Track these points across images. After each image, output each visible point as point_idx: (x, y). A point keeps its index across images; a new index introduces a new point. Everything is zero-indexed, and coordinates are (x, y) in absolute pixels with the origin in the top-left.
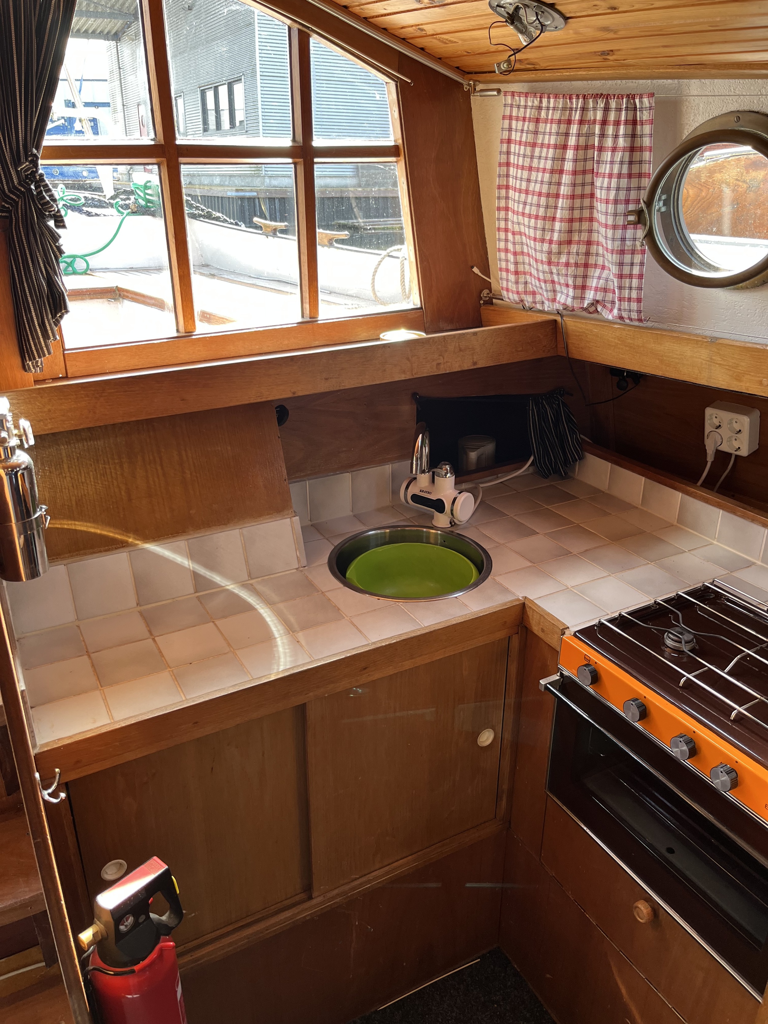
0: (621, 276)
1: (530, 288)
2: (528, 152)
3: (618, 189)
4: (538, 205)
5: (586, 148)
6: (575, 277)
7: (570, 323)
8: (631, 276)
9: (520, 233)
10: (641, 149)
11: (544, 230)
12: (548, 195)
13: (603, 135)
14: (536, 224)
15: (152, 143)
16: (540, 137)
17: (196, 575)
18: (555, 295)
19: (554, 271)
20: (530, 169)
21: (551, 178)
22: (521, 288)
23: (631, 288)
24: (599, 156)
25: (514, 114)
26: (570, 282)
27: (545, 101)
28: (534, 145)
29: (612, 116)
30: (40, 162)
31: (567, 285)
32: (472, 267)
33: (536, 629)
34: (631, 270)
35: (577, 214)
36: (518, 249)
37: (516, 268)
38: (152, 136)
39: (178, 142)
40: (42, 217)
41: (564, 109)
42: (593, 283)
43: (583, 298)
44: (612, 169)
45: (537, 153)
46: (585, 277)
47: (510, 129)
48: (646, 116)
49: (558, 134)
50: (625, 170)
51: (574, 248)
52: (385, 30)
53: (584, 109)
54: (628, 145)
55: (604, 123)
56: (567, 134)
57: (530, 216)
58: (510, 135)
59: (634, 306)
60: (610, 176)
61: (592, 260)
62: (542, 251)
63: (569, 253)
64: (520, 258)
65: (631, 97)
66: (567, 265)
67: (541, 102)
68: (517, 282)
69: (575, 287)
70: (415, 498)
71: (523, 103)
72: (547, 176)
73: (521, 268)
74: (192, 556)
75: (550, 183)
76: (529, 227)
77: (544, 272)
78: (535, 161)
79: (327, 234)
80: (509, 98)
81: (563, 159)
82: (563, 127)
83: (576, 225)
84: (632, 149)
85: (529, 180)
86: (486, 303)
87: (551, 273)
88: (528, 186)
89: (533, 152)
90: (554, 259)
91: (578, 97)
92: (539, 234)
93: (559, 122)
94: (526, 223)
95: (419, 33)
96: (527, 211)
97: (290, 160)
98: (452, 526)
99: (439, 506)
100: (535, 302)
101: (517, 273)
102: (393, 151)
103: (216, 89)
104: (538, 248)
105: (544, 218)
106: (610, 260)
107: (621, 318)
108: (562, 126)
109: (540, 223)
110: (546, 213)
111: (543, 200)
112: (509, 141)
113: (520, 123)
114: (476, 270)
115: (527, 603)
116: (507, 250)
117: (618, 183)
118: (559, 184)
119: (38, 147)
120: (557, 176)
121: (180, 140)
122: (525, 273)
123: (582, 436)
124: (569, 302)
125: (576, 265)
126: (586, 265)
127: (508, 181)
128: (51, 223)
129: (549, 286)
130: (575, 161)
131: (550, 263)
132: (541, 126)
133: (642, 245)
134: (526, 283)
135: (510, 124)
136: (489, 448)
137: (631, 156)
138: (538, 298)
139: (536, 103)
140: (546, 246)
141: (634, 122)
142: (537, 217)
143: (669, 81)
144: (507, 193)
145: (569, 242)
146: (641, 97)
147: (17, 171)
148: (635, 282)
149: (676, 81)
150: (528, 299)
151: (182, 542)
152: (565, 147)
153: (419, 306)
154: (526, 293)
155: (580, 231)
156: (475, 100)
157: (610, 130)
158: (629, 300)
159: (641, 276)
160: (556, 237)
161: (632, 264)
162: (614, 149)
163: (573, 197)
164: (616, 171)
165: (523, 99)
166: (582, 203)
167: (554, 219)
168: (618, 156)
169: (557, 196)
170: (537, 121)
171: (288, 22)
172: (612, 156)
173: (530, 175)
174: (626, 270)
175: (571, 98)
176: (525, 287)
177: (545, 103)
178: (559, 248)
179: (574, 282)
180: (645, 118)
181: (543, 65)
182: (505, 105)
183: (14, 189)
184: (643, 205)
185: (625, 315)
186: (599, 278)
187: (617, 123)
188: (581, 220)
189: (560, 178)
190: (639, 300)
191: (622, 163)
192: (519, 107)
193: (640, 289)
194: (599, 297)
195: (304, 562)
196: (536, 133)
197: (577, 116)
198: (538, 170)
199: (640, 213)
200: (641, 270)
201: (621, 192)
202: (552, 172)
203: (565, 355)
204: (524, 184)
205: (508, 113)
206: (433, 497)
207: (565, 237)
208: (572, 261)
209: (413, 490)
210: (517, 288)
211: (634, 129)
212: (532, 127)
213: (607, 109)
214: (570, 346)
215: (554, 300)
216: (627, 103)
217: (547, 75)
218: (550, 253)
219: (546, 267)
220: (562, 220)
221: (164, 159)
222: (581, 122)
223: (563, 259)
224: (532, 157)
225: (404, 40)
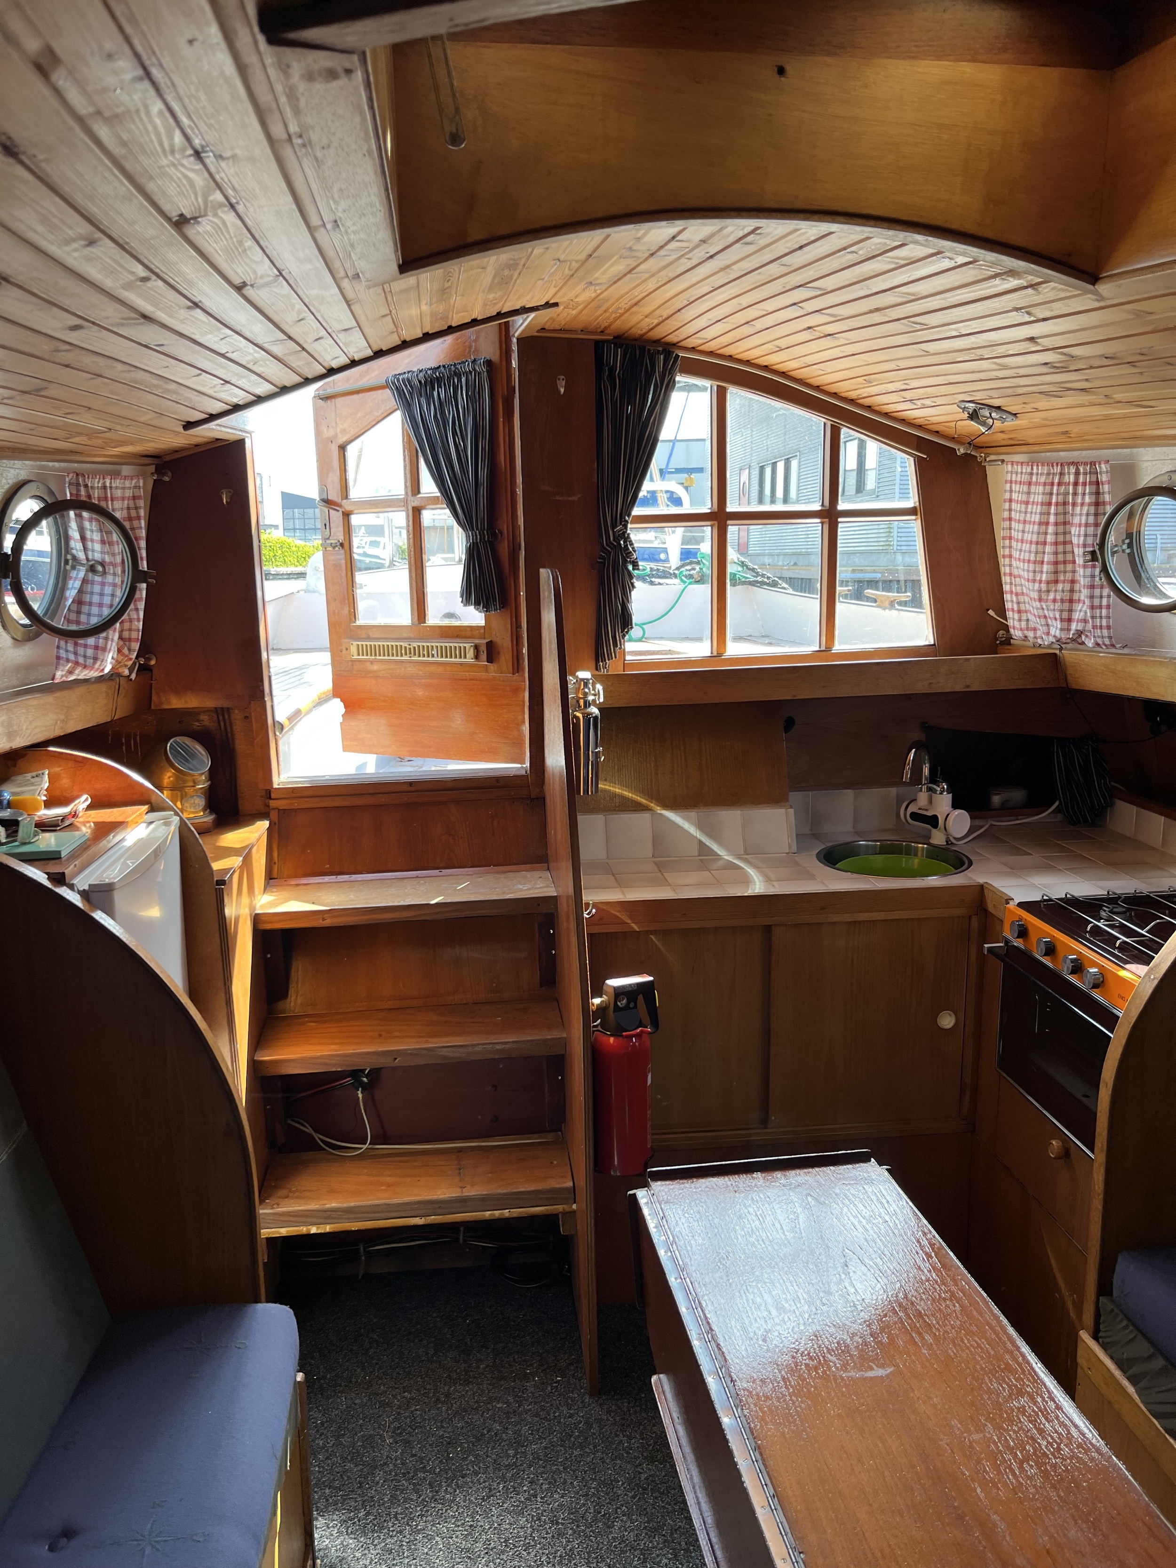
0: (1092, 607)
1: (1032, 625)
2: (1023, 509)
3: (1086, 535)
4: (1030, 552)
5: (1065, 504)
6: (1061, 611)
7: (1068, 655)
8: (1101, 607)
9: (1020, 576)
10: (1104, 503)
11: (1035, 572)
12: (1037, 543)
13: (1075, 494)
14: (1028, 567)
15: (709, 511)
16: (1032, 496)
17: (700, 842)
18: (1049, 629)
19: (1044, 607)
20: (1025, 522)
21: (1039, 529)
22: (1024, 624)
23: (1101, 617)
24: (1073, 510)
25: (1014, 479)
26: (1058, 616)
27: (1035, 468)
28: (1027, 503)
29: (1081, 480)
30: (629, 526)
31: (1056, 619)
32: (988, 610)
33: (991, 908)
34: (1101, 602)
35: (1061, 558)
36: (1019, 589)
37: (1019, 607)
38: (710, 506)
39: (728, 510)
40: (625, 562)
41: (1048, 474)
42: (1076, 616)
43: (1069, 630)
44: (1081, 520)
45: (1029, 510)
46: (1070, 611)
47: (1011, 491)
48: (1104, 478)
49: (1043, 494)
50: (1091, 520)
51: (1060, 586)
52: (903, 421)
53: (1062, 474)
54: (1093, 500)
55: (1076, 484)
56: (1051, 494)
57: (1024, 561)
58: (1011, 495)
59: (1105, 632)
60: (1080, 525)
61: (1075, 597)
62: (1033, 590)
63: (1056, 591)
64: (1021, 598)
65: (1093, 464)
66: (1054, 601)
67: (1032, 469)
68: (1020, 620)
69: (1062, 620)
70: (914, 816)
71: (1019, 470)
72: (1036, 527)
73: (1022, 607)
74: (700, 826)
75: (1038, 533)
76: (1024, 570)
77: (1037, 609)
78: (1028, 515)
79: (888, 597)
80: (1010, 467)
81: (1049, 514)
82: (1048, 488)
83: (1061, 567)
84: (1097, 504)
85: (1023, 532)
86: (1002, 643)
87: (1043, 609)
88: (1023, 537)
89: (1027, 508)
90: (1044, 596)
91: (1057, 464)
92: (1031, 575)
93: (1045, 484)
94: (1026, 568)
95: (927, 422)
96: (1022, 557)
97: (818, 520)
98: (948, 844)
99: (933, 821)
100: (1035, 637)
101: (1019, 612)
102: (912, 511)
103: (774, 465)
104: (1031, 588)
105: (1035, 562)
106: (1084, 594)
107: (1098, 644)
108: (1047, 487)
109: (1032, 567)
110: (1036, 557)
111: (1033, 547)
112: (1011, 501)
113: (1018, 486)
114: (991, 612)
115: (986, 885)
116: (1011, 592)
117: (1086, 531)
118: (1046, 533)
119: (629, 515)
120: (1044, 527)
121: (730, 509)
122: (1026, 612)
123: (1113, 784)
124: (1058, 634)
125: (1062, 601)
126: (1071, 601)
127: (1010, 533)
128: (630, 567)
129: (1043, 621)
130: (1056, 514)
131: (1040, 600)
132: (1033, 488)
133: (1101, 579)
134: (1028, 620)
135: (1011, 487)
136: (1017, 795)
137: (1096, 510)
138: (1039, 633)
139: (1029, 470)
140: (1037, 585)
141: (1097, 483)
142: (1029, 561)
143: (1125, 450)
144: (1010, 543)
145: (1056, 582)
146: (1100, 464)
147: (613, 532)
148: (1104, 612)
149: (1129, 450)
150: (1030, 634)
151: (693, 814)
152: (1050, 504)
153: (932, 643)
154: (1027, 629)
155: (1065, 572)
156: (989, 470)
157: (1080, 489)
158: (1101, 627)
159: (1108, 607)
160: (1044, 577)
161: (1101, 597)
162: (1082, 504)
163: (1056, 543)
164: (1083, 521)
165: (1019, 467)
166: (1064, 548)
167: (1042, 562)
168: (1085, 508)
169: (1045, 543)
170: (1030, 484)
171: (824, 420)
172: (1081, 510)
173: (1024, 527)
174: (1097, 602)
175: (1053, 466)
176: (1027, 624)
177: (1035, 471)
178: (1048, 587)
179: (1061, 615)
180: (1104, 480)
181: (1031, 441)
182: (1007, 472)
183: (609, 543)
184: (1097, 548)
185: (1099, 641)
186: (1081, 611)
187: (1084, 484)
188: (1065, 562)
189: (1047, 529)
190: (1109, 627)
191: (1088, 515)
192: (1017, 473)
193: (1108, 617)
194: (1080, 627)
195: (794, 848)
196: (1029, 493)
197: (1056, 481)
198: (1030, 523)
199: (1093, 553)
200: (1108, 601)
201: (1088, 538)
202: (1040, 524)
203: (1064, 685)
204: (1020, 534)
205: (1009, 479)
206: (929, 814)
207: (1052, 577)
208: (1058, 597)
209: (912, 808)
210: (1020, 625)
211: (1098, 488)
212: (1025, 488)
213: (1077, 473)
214: (1069, 677)
215: (1048, 634)
216: (1090, 468)
217: (1036, 448)
218: (1040, 591)
219: (1038, 604)
220: (1048, 563)
221: (716, 523)
222: (1059, 484)
223: (1051, 596)
224: (1026, 513)
225: (920, 427)
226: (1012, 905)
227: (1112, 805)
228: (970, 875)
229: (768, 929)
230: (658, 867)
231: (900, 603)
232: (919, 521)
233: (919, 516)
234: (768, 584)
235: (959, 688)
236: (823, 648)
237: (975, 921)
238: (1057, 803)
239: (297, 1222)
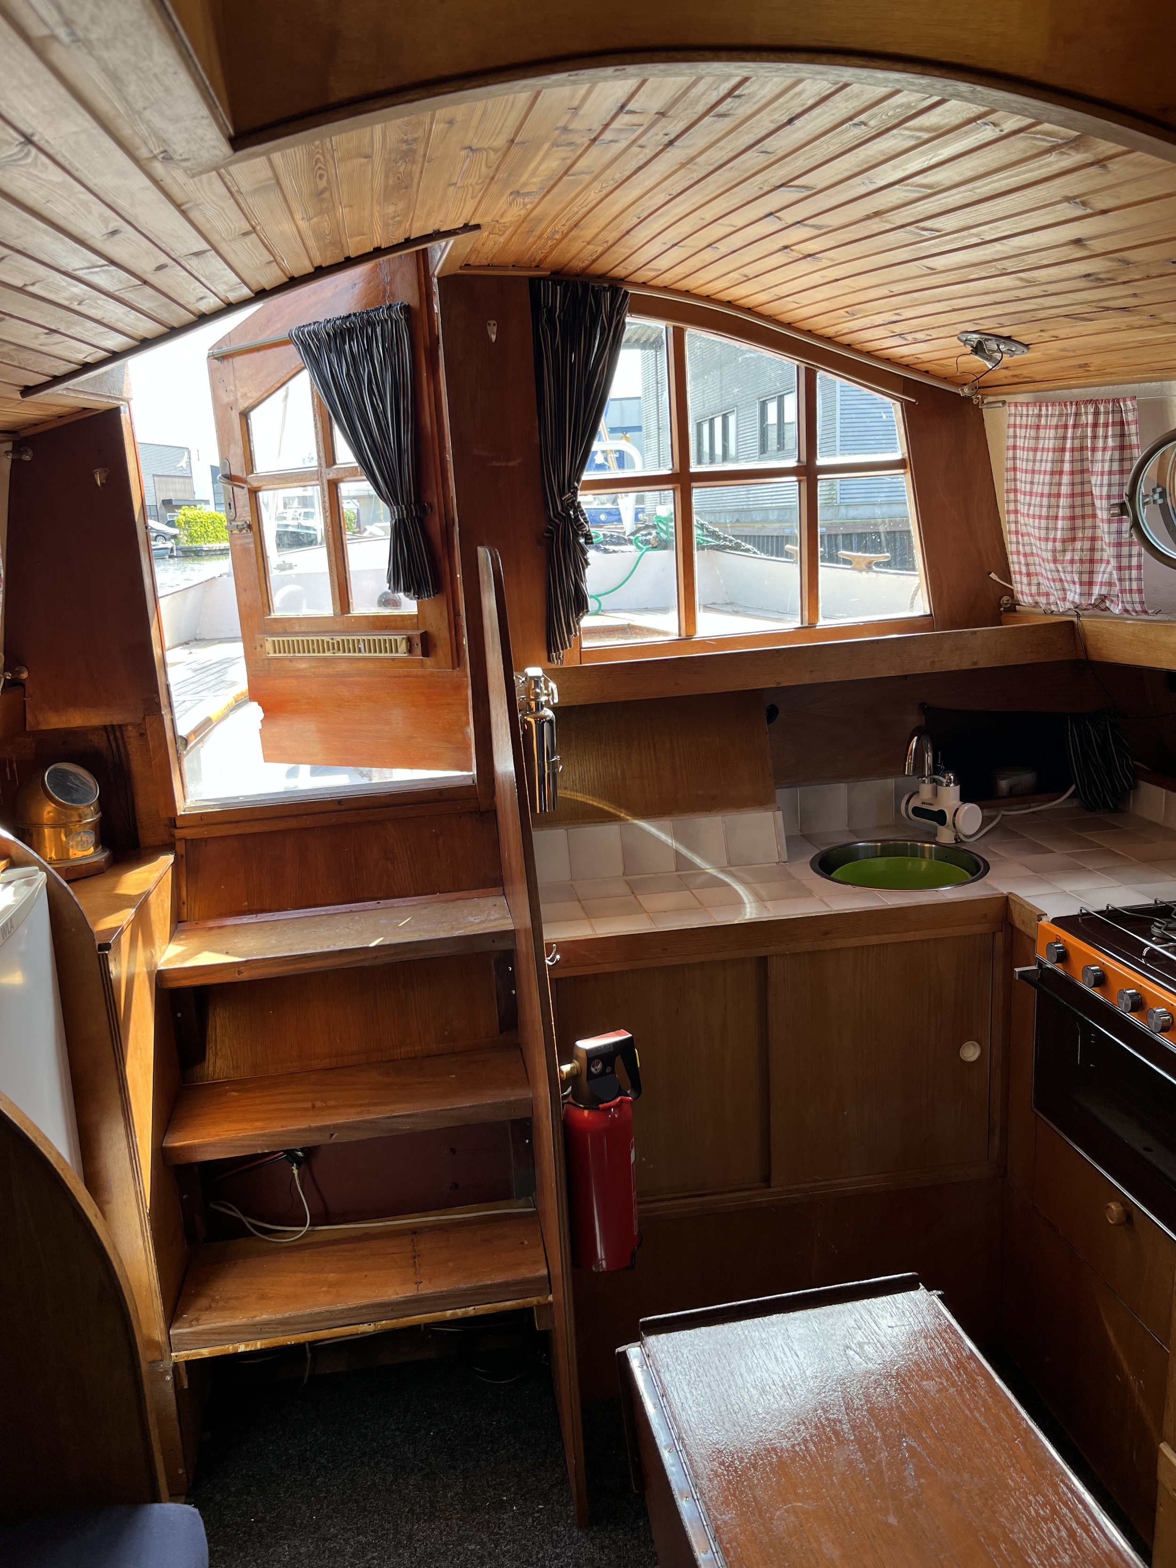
0: (1120, 568)
1: (1043, 589)
2: (1031, 457)
3: (1110, 485)
4: (1041, 506)
5: (1082, 449)
6: (1081, 573)
7: (1087, 623)
8: (1130, 568)
9: (1028, 535)
10: (1131, 447)
11: (1047, 529)
12: (1050, 495)
13: (1095, 437)
14: (1040, 523)
15: (670, 472)
16: (1041, 442)
17: (677, 854)
18: (1065, 594)
19: (1060, 569)
20: (1033, 472)
21: (1051, 479)
22: (1034, 589)
23: (1131, 579)
24: (1093, 456)
25: (1018, 422)
26: (1076, 579)
27: (1044, 409)
28: (1035, 450)
29: (1102, 419)
30: (579, 492)
31: (1074, 583)
32: (990, 573)
33: (1018, 923)
34: (1130, 561)
35: (1078, 512)
36: (1028, 549)
37: (1028, 569)
38: (671, 466)
39: (692, 470)
40: (576, 535)
41: (1060, 415)
42: (1098, 578)
43: (1090, 594)
44: (1103, 467)
45: (1038, 457)
46: (1091, 572)
47: (1015, 437)
48: (1130, 417)
49: (1055, 438)
50: (1116, 466)
51: (1078, 545)
52: (888, 360)
53: (1077, 414)
54: (1118, 444)
55: (1095, 425)
56: (1064, 438)
57: (1034, 517)
58: (1015, 442)
59: (1136, 597)
60: (1102, 473)
61: (1097, 556)
62: (1046, 550)
63: (1073, 550)
64: (1030, 560)
65: (1116, 401)
66: (1072, 561)
67: (1040, 410)
68: (1029, 584)
69: (1081, 584)
70: (917, 811)
71: (1025, 412)
72: (1048, 477)
73: (1032, 569)
74: (676, 836)
75: (1051, 484)
76: (1034, 527)
77: (1051, 571)
78: (1037, 464)
79: (865, 558)
80: (1013, 408)
81: (1062, 461)
82: (1061, 432)
83: (1079, 523)
84: (1122, 448)
85: (1032, 483)
86: (1007, 610)
87: (1058, 571)
88: (1031, 489)
89: (1035, 456)
90: (1059, 557)
91: (1071, 403)
92: (1043, 533)
93: (1057, 427)
94: (1037, 524)
95: (916, 361)
96: (1031, 512)
97: (794, 478)
98: (957, 842)
99: (940, 817)
100: (1049, 604)
101: (1029, 575)
102: (900, 464)
103: (712, 422)
104: (1043, 547)
105: (1047, 518)
106: (1109, 552)
107: (1126, 611)
108: (1059, 430)
109: (1043, 523)
110: (1048, 512)
111: (1045, 501)
112: (1015, 448)
113: (1023, 430)
114: (993, 576)
115: (1010, 896)
116: (1018, 553)
117: (1110, 480)
118: (1060, 484)
119: (578, 481)
120: (1057, 477)
121: (694, 468)
122: (1037, 574)
123: (1135, 763)
124: (1077, 599)
125: (1081, 561)
126: (1092, 561)
127: (1015, 485)
128: (582, 540)
129: (1058, 585)
130: (1072, 461)
131: (1055, 561)
132: (1042, 432)
133: (1131, 536)
134: (1039, 584)
135: (1015, 432)
136: (1026, 778)
137: (1121, 454)
138: (1052, 599)
139: (1036, 411)
140: (1050, 545)
141: (1122, 423)
142: (1040, 517)
143: (1154, 384)
144: (1015, 496)
145: (1074, 539)
146: (1125, 401)
147: (562, 502)
148: (1134, 573)
149: (1159, 383)
150: (1042, 600)
151: (667, 822)
152: (1063, 450)
153: (928, 613)
154: (1039, 594)
155: (1084, 528)
156: (987, 413)
157: (1101, 431)
158: (1131, 591)
159: (1139, 567)
160: (1059, 535)
161: (1130, 556)
162: (1104, 449)
163: (1073, 495)
164: (1106, 469)
165: (1025, 409)
166: (1083, 501)
167: (1057, 518)
168: (1108, 454)
169: (1058, 495)
170: (1038, 427)
171: (797, 363)
172: (1103, 455)
173: (1033, 478)
174: (1125, 562)
175: (1066, 406)
176: (1038, 589)
177: (1044, 412)
178: (1064, 546)
179: (1080, 578)
180: (1130, 419)
181: (1038, 378)
182: (1010, 415)
183: (557, 515)
184: (1125, 499)
185: (1129, 607)
186: (1104, 572)
187: (1106, 425)
188: (1083, 517)
189: (1060, 479)
190: (1140, 591)
191: (1111, 460)
192: (1021, 416)
193: (1139, 579)
194: (1104, 591)
195: (785, 858)
196: (1037, 438)
197: (1071, 422)
198: (1040, 472)
199: (1122, 506)
200: (1139, 561)
201: (1113, 488)
202: (1052, 473)
203: (1084, 658)
204: (1028, 486)
205: (1012, 422)
206: (935, 809)
207: (1068, 534)
208: (1077, 558)
209: (915, 802)
210: (1030, 590)
211: (1123, 430)
212: (1033, 433)
213: (1096, 413)
214: (1089, 647)
215: (1064, 599)
216: (1113, 407)
217: (1044, 385)
218: (1054, 551)
219: (1052, 566)
220: (1064, 518)
221: (678, 485)
222: (1075, 426)
223: (1068, 556)
224: (1034, 461)
225: (907, 367)
226: (1045, 921)
227: (1135, 787)
228: (989, 882)
229: (763, 961)
230: (631, 888)
231: (878, 564)
232: (909, 475)
233: (908, 470)
234: (730, 548)
235: (966, 665)
236: (806, 624)
237: (1000, 938)
238: (1073, 787)
239: (221, 1340)
